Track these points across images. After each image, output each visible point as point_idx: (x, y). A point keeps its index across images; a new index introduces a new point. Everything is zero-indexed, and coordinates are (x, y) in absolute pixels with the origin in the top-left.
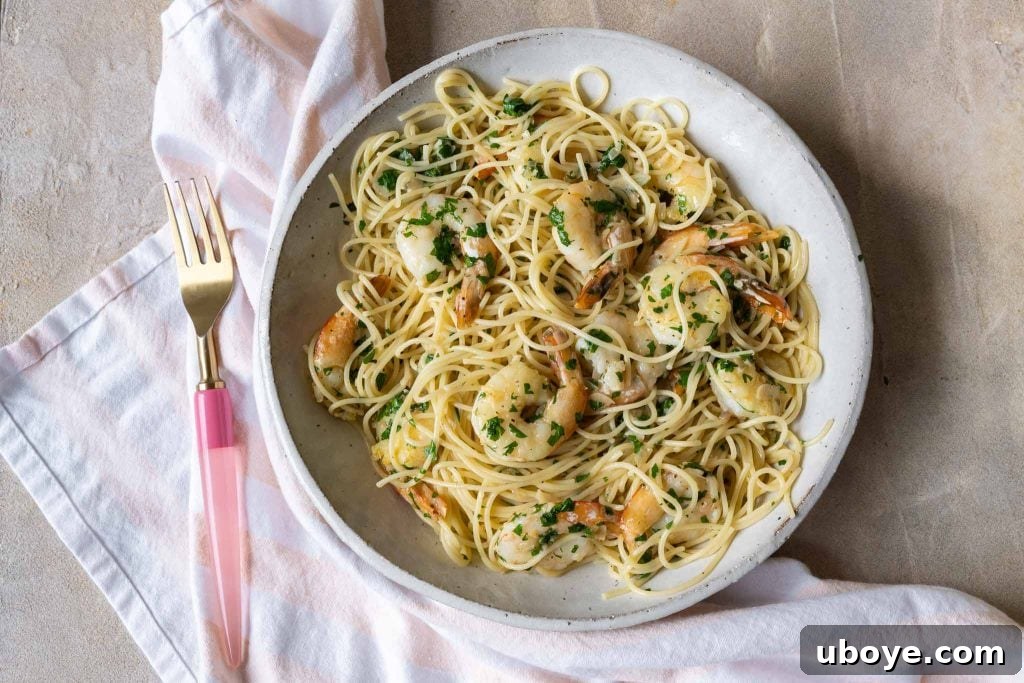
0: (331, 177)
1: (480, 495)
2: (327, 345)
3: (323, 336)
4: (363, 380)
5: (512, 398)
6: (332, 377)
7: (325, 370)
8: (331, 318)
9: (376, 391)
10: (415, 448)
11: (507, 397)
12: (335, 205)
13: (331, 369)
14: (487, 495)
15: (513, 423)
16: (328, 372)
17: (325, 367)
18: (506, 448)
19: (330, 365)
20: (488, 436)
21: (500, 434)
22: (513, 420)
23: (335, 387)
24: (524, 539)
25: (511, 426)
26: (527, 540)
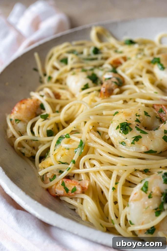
0: (36, 55)
1: (114, 176)
2: (20, 109)
3: (18, 105)
4: (39, 127)
5: (136, 116)
6: (20, 125)
7: (16, 120)
9: (46, 135)
10: (68, 149)
11: (134, 115)
12: (36, 70)
13: (20, 121)
14: (118, 177)
15: (137, 126)
16: (17, 122)
17: (16, 118)
18: (133, 138)
19: (20, 119)
20: (120, 132)
21: (129, 131)
22: (137, 125)
23: (20, 131)
24: (150, 197)
25: (136, 127)
26: (151, 197)
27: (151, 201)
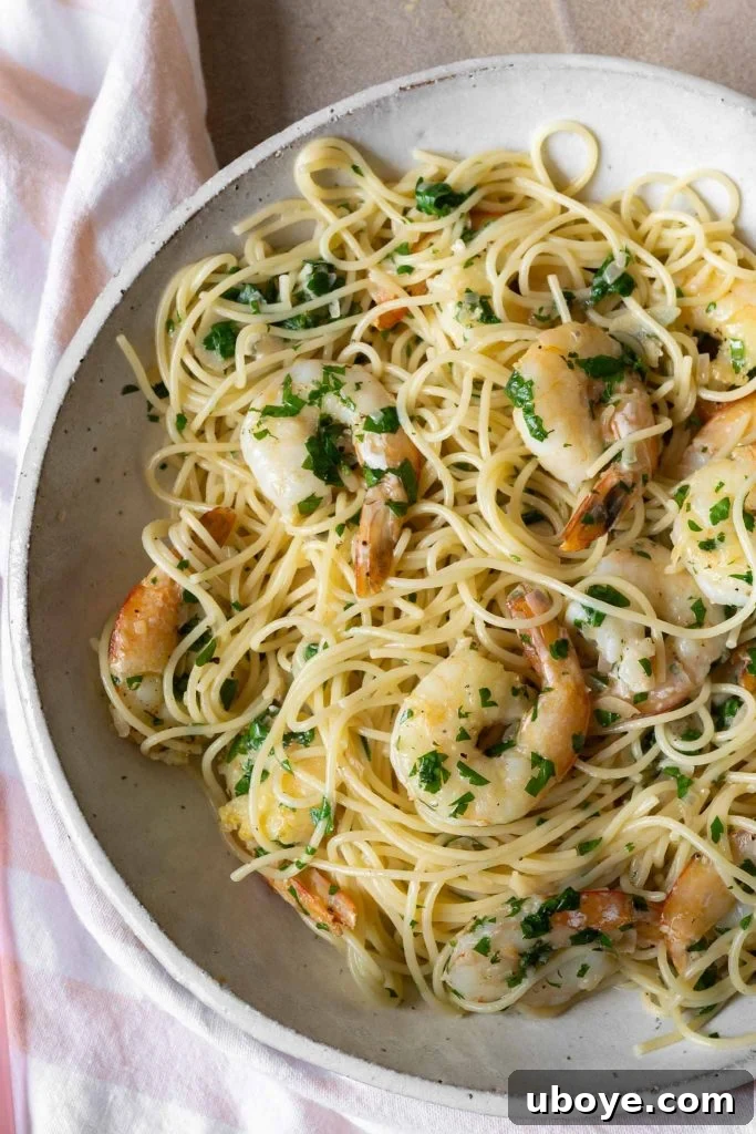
0: (121, 340)
1: (414, 888)
2: (131, 637)
3: (123, 623)
4: (198, 694)
5: (461, 716)
6: (144, 693)
7: (130, 681)
8: (136, 587)
9: (222, 712)
10: (294, 810)
11: (452, 715)
12: (131, 389)
13: (140, 679)
14: (424, 886)
15: (463, 760)
16: (134, 685)
17: (130, 676)
18: (454, 804)
19: (138, 672)
20: (421, 786)
21: (442, 781)
22: (463, 755)
23: (149, 709)
24: (494, 961)
25: (460, 765)
26: (499, 961)
27: (496, 967)
